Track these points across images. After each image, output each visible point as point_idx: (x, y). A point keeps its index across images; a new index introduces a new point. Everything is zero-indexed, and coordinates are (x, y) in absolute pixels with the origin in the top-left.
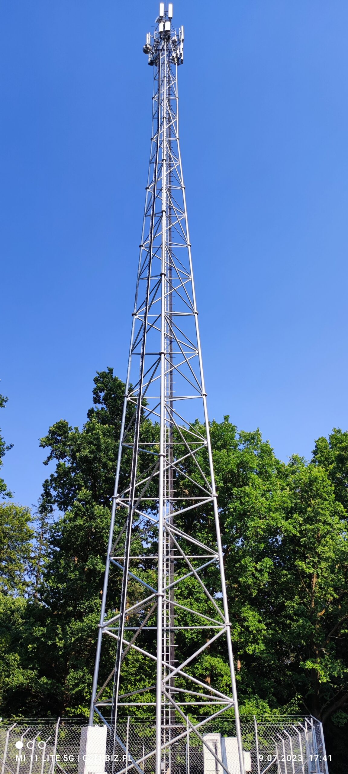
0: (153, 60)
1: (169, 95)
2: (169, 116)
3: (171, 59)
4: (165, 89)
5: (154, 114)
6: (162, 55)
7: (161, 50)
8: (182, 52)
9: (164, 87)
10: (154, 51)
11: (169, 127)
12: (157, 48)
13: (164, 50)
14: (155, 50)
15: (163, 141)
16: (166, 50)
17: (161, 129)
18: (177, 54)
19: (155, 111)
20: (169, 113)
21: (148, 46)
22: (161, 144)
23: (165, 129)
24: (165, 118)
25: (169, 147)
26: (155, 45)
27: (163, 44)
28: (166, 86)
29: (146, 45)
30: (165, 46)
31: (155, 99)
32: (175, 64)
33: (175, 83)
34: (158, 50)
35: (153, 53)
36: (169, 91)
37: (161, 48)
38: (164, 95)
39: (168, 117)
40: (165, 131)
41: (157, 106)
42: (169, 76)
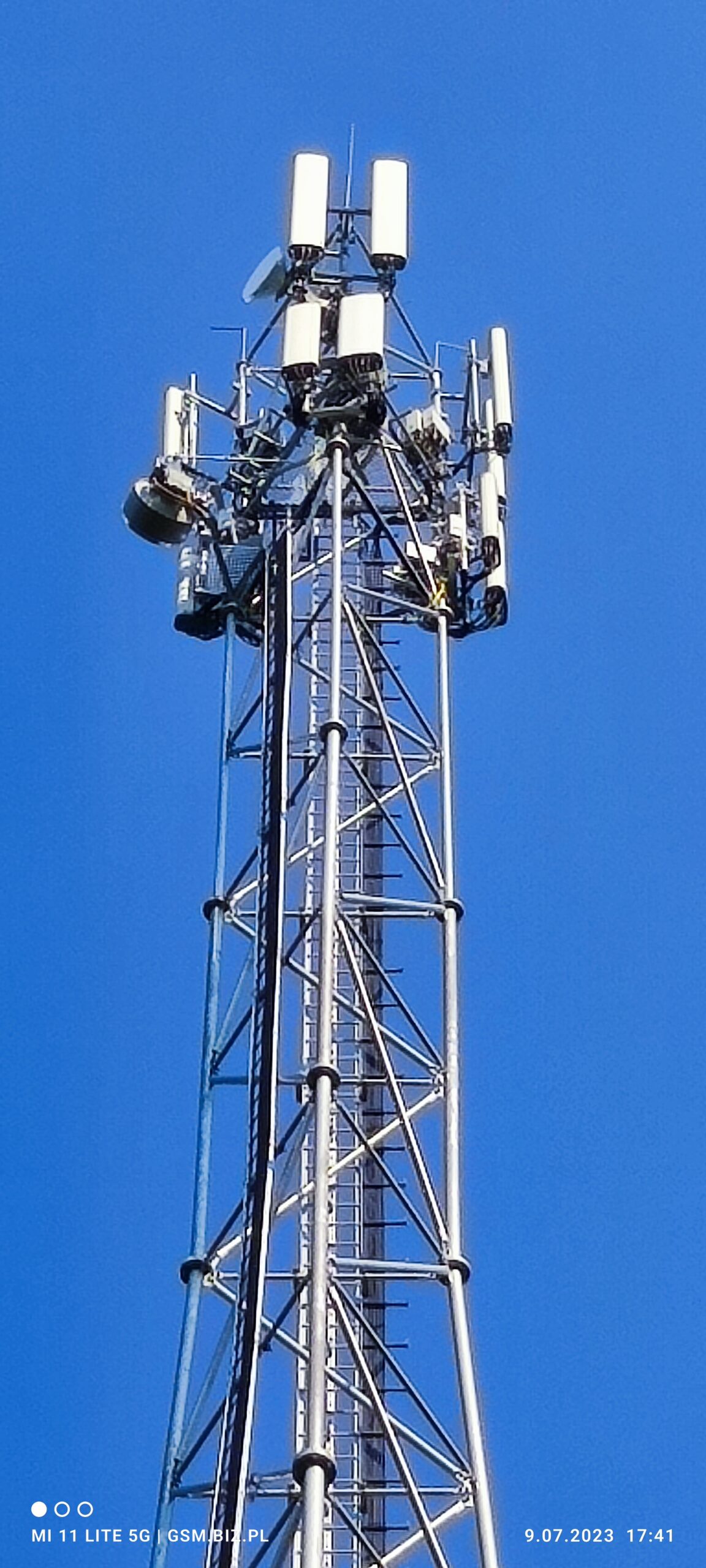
0: (216, 588)
1: (374, 878)
2: (373, 1062)
3: (398, 588)
4: (334, 826)
5: (216, 1044)
6: (310, 551)
7: (302, 513)
8: (492, 526)
9: (322, 817)
10: (227, 520)
11: (370, 1162)
12: (256, 493)
13: (326, 511)
14: (238, 513)
15: (300, 1284)
16: (348, 513)
17: (288, 1182)
18: (449, 547)
19: (232, 1019)
20: (370, 1040)
21: (177, 478)
22: (284, 1315)
23: (324, 1181)
24: (325, 1082)
25: (371, 1347)
26: (246, 469)
27: (317, 467)
28: (346, 808)
29: (159, 474)
30: (339, 481)
31: (233, 916)
32: (433, 626)
33: (431, 787)
34: (275, 512)
35: (220, 539)
36: (374, 846)
37: (298, 498)
38: (320, 880)
39: (359, 1070)
40: (324, 1197)
41: (249, 980)
42: (375, 726)
